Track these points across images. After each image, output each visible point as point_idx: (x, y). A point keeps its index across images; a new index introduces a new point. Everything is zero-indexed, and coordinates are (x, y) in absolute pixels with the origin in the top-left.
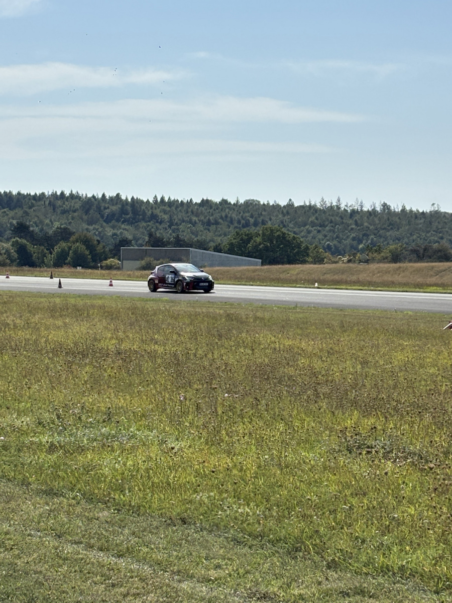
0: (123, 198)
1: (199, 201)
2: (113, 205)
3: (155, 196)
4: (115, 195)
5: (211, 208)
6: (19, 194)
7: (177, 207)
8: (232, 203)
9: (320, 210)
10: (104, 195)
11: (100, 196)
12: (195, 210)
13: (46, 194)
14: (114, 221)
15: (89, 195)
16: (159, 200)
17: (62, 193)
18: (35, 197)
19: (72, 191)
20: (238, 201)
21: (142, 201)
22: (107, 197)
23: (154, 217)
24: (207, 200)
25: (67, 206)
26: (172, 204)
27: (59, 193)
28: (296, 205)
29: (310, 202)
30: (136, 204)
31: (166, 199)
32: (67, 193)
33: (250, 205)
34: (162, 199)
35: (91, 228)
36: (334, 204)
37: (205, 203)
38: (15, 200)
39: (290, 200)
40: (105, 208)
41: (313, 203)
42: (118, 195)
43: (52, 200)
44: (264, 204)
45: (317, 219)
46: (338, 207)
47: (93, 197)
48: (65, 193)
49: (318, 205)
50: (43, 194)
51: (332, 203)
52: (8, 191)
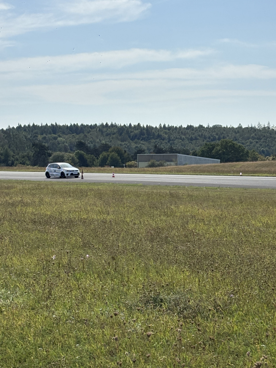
0: (142, 126)
1: (186, 126)
2: (136, 130)
3: (160, 124)
4: (137, 124)
5: (193, 130)
6: (82, 125)
7: (173, 130)
8: (206, 127)
9: (258, 129)
10: (130, 124)
11: (128, 125)
12: (183, 132)
13: (98, 125)
14: (136, 139)
15: (122, 125)
16: (162, 126)
17: (107, 124)
18: (91, 127)
19: (112, 123)
20: (208, 126)
21: (153, 128)
22: (133, 126)
23: (159, 136)
24: (191, 126)
25: (109, 131)
26: (170, 128)
27: (104, 124)
28: (243, 127)
29: (252, 125)
30: (149, 129)
31: (167, 126)
32: (109, 124)
33: (216, 128)
34: (164, 126)
35: (123, 143)
36: (266, 126)
37: (190, 127)
38: (80, 129)
39: (240, 124)
40: (131, 132)
41: (253, 126)
42: (139, 124)
43: (101, 128)
44: (224, 127)
45: (255, 135)
46: (269, 128)
47: (125, 125)
48: (108, 124)
49: (257, 127)
50: (96, 124)
51: (265, 125)
52: (76, 124)
